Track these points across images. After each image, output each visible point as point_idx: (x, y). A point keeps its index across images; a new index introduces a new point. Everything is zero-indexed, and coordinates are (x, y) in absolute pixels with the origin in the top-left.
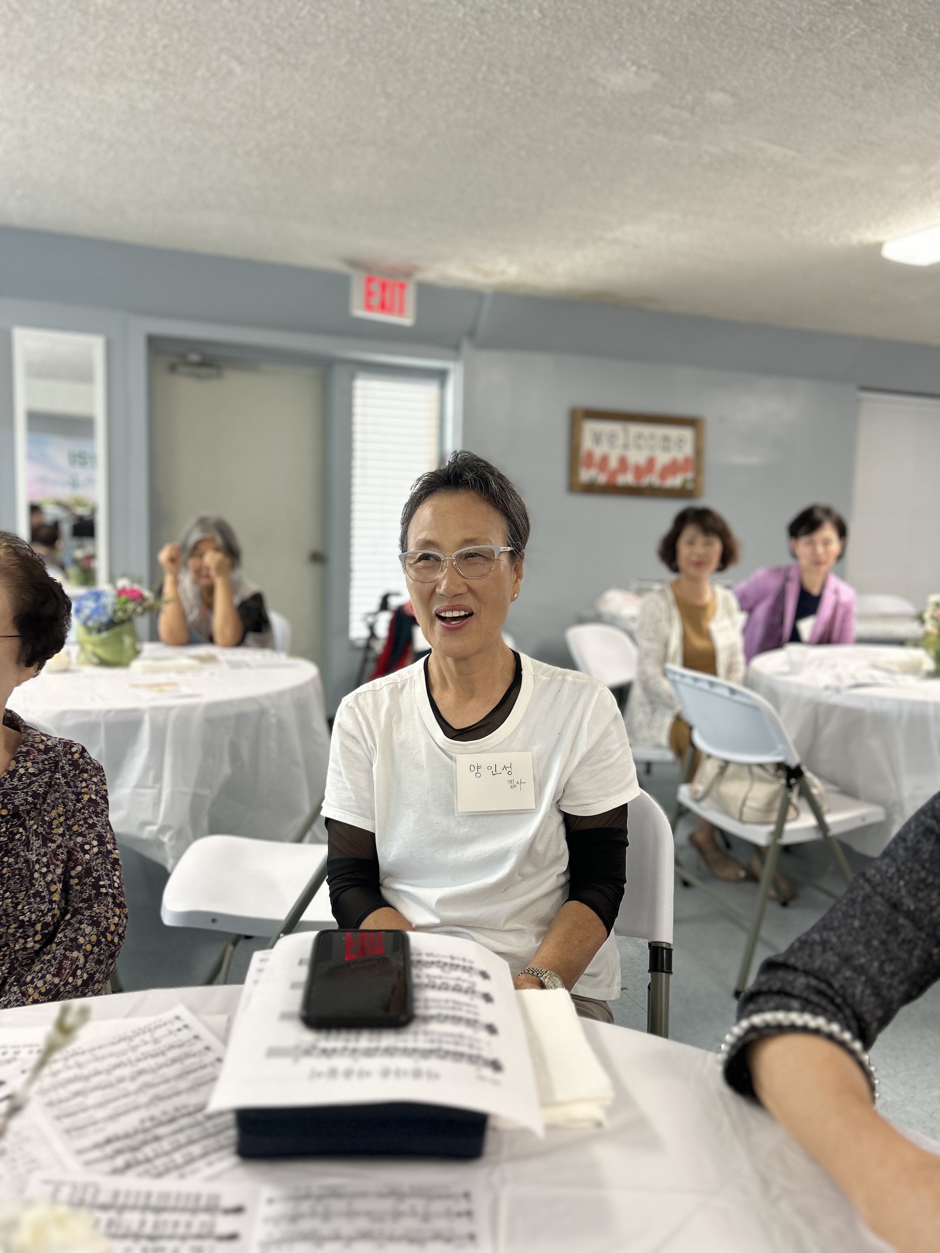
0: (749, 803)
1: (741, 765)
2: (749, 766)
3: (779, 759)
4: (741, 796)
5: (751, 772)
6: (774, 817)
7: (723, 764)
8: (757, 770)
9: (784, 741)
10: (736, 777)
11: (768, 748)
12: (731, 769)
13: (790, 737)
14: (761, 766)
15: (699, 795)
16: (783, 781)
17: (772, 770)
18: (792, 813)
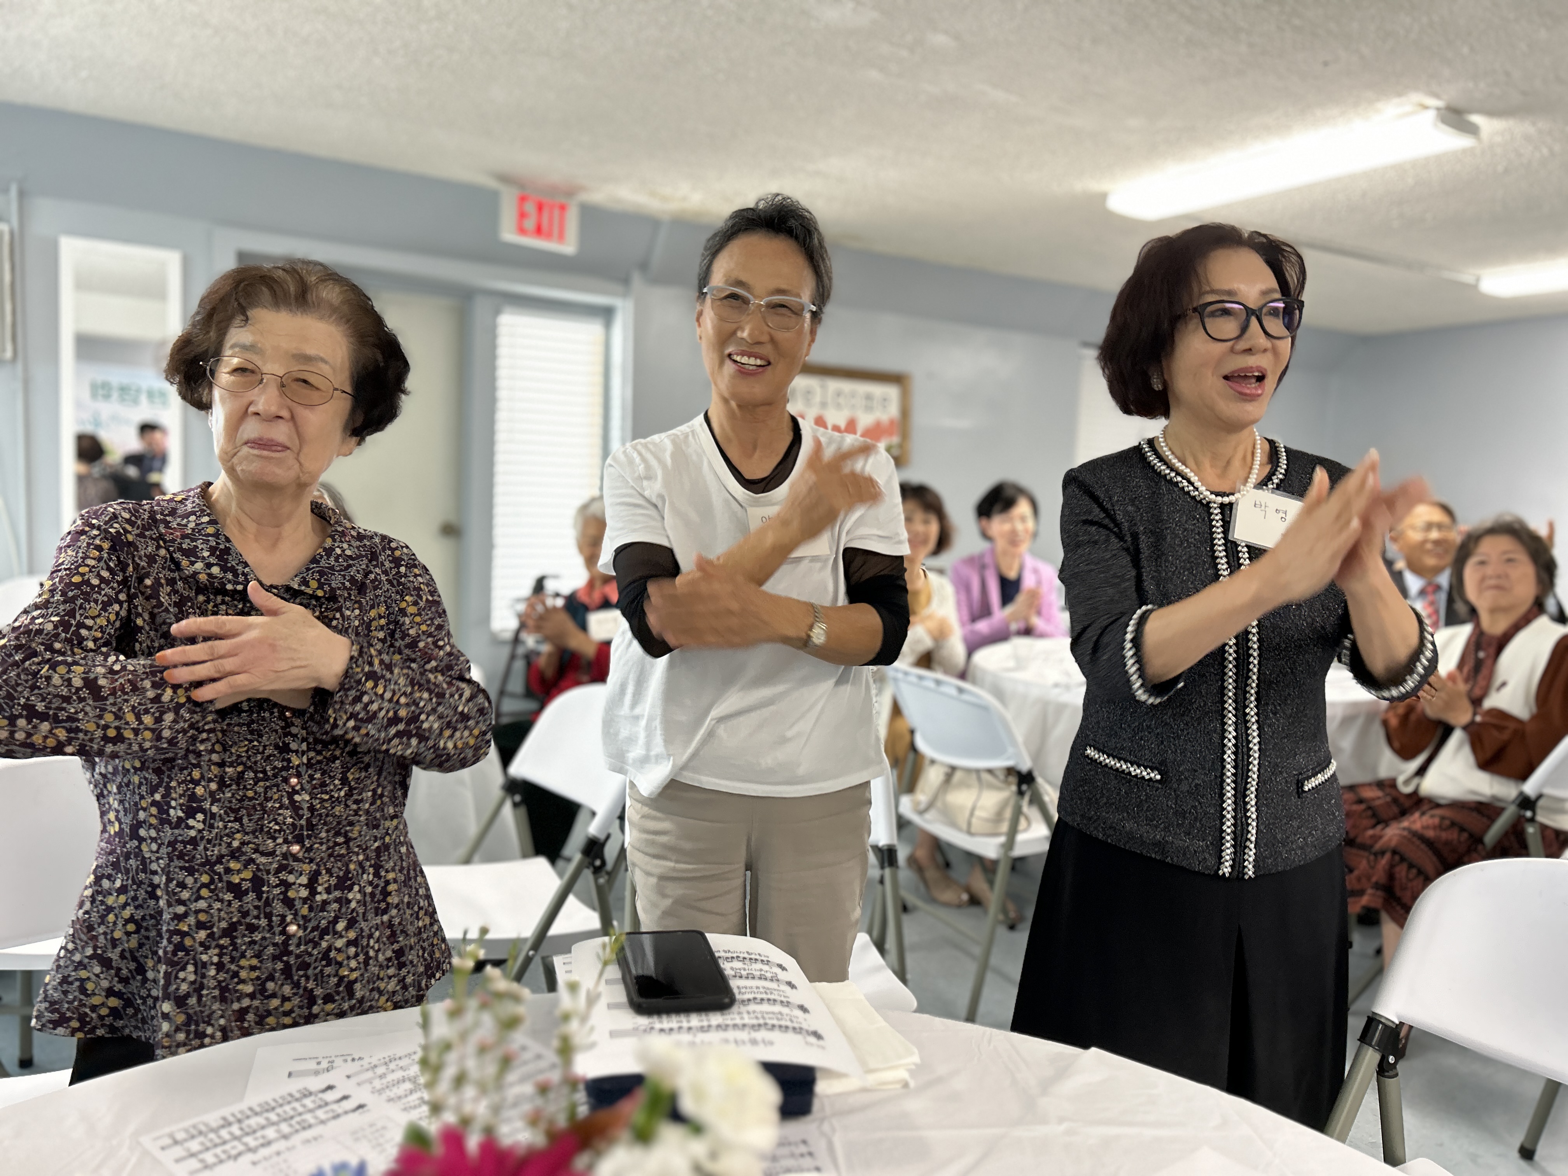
0: (978, 813)
1: (968, 771)
2: (978, 771)
3: (1010, 763)
4: (969, 805)
5: (979, 779)
6: (1005, 827)
7: (949, 770)
8: (986, 777)
9: (1014, 743)
10: (964, 785)
11: (998, 752)
12: (958, 776)
13: (1020, 739)
14: (990, 771)
15: (922, 806)
16: (1014, 788)
17: (1002, 776)
18: (1023, 823)
